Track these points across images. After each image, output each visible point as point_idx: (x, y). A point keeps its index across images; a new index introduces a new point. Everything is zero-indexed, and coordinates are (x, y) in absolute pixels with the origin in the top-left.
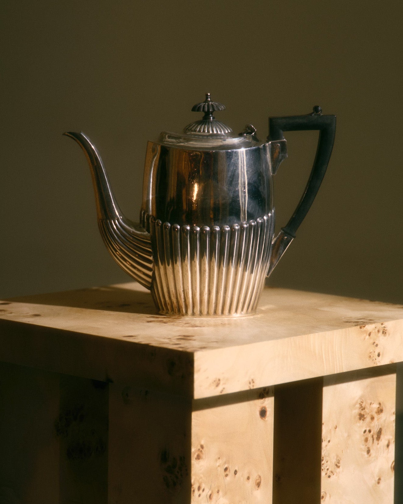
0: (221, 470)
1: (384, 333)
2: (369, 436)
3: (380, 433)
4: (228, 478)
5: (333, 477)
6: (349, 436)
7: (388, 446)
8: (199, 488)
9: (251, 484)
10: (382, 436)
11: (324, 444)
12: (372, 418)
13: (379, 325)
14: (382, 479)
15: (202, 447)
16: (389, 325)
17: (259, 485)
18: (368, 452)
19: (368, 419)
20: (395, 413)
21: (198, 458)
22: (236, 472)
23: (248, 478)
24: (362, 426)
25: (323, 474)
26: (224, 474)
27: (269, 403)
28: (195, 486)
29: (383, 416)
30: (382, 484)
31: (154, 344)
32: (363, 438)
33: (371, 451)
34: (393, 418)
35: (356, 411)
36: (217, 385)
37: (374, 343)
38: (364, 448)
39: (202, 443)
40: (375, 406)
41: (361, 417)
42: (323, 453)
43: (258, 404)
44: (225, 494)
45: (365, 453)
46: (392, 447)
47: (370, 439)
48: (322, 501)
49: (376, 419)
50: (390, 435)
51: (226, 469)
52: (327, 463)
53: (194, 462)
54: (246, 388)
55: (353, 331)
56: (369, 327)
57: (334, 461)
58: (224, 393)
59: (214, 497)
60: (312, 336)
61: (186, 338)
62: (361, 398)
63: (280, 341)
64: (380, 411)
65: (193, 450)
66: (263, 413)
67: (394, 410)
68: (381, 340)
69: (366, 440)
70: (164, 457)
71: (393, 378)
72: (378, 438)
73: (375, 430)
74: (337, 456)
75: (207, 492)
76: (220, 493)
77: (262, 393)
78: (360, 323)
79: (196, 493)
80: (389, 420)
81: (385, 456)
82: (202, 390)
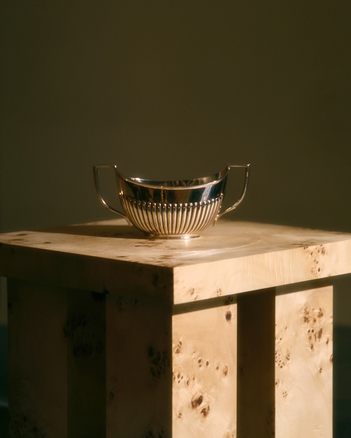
0: (196, 362)
1: (323, 252)
2: (313, 335)
3: (321, 332)
4: (201, 368)
5: (285, 368)
6: (297, 335)
7: (327, 343)
8: (179, 376)
9: (220, 373)
10: (322, 335)
11: (277, 341)
12: (315, 321)
13: (319, 247)
14: (323, 369)
15: (181, 343)
16: (327, 246)
17: (226, 373)
18: (312, 347)
19: (311, 321)
20: (332, 317)
21: (178, 352)
22: (207, 363)
23: (218, 368)
24: (306, 327)
25: (276, 365)
26: (198, 365)
27: (233, 308)
28: (175, 375)
29: (323, 319)
30: (323, 373)
31: (141, 262)
32: (308, 337)
33: (314, 347)
34: (331, 320)
35: (302, 315)
36: (192, 294)
37: (315, 260)
38: (308, 344)
39: (181, 340)
40: (317, 311)
41: (306, 320)
42: (277, 348)
43: (224, 310)
44: (199, 381)
45: (310, 349)
46: (331, 344)
47: (313, 337)
48: (276, 386)
49: (317, 321)
50: (328, 334)
51: (200, 361)
52: (280, 357)
53: (174, 355)
54: (215, 296)
55: (299, 251)
56: (311, 248)
57: (285, 354)
58: (198, 299)
59: (191, 383)
60: (266, 254)
61: (166, 257)
62: (305, 305)
63: (241, 259)
64: (321, 315)
65: (174, 345)
66: (228, 317)
67: (331, 314)
68: (321, 258)
69: (310, 338)
70: (151, 352)
71: (330, 289)
72: (320, 336)
73: (317, 330)
74: (288, 351)
75: (185, 379)
76: (196, 379)
77: (227, 301)
78: (304, 245)
79: (177, 380)
80: (328, 322)
81: (325, 351)
82: (180, 297)
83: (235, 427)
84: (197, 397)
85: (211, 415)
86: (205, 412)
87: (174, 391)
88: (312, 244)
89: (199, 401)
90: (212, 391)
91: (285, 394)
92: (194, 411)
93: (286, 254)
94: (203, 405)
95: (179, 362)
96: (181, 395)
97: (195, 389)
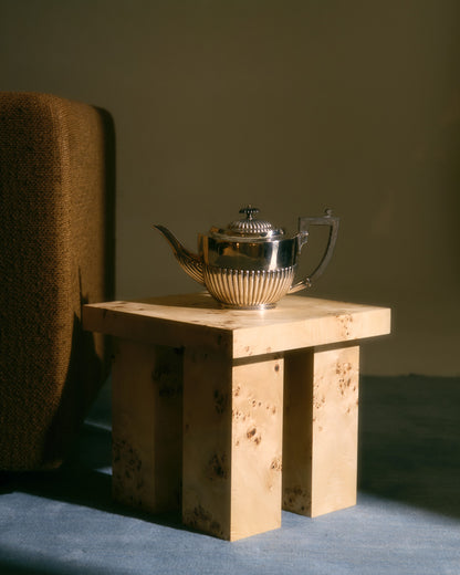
0: (251, 403)
1: (351, 320)
2: (343, 383)
3: (349, 381)
4: (255, 408)
5: (321, 408)
6: (330, 383)
7: (354, 389)
8: (237, 413)
9: (270, 411)
10: (351, 384)
11: (314, 388)
12: (345, 373)
13: (347, 316)
14: (350, 409)
15: (239, 388)
16: (354, 316)
17: (274, 412)
18: (342, 393)
19: (342, 373)
21: (237, 395)
22: (260, 404)
23: (268, 408)
24: (338, 378)
25: (314, 406)
26: (252, 405)
27: (281, 362)
28: (235, 412)
29: (351, 371)
30: (351, 413)
32: (339, 385)
33: (344, 393)
34: (357, 373)
35: (335, 369)
36: (247, 350)
37: (345, 326)
38: (339, 390)
39: (239, 386)
40: (346, 365)
41: (338, 372)
42: (314, 393)
43: (273, 363)
44: (253, 417)
45: (340, 394)
46: (357, 390)
47: (343, 385)
48: (313, 422)
49: (347, 373)
50: (355, 383)
51: (254, 402)
52: (317, 400)
53: (234, 397)
54: (265, 352)
55: (332, 319)
56: (342, 317)
57: (321, 398)
58: (252, 355)
59: (247, 419)
60: (307, 321)
61: (229, 322)
62: (338, 360)
64: (350, 368)
65: (233, 390)
66: (277, 368)
67: (358, 368)
68: (349, 325)
69: (341, 386)
70: (216, 395)
71: (357, 348)
72: (348, 385)
73: (346, 380)
74: (323, 395)
75: (242, 416)
76: (250, 417)
77: (276, 356)
78: (336, 315)
79: (235, 416)
80: (355, 374)
81: (353, 396)
82: (238, 352)
83: (281, 453)
84: (251, 430)
85: (262, 443)
86: (257, 441)
87: (233, 424)
88: (343, 313)
89: (253, 433)
90: (264, 425)
91: (321, 428)
92: (249, 440)
93: (321, 322)
94: (256, 435)
95: (237, 402)
96: (239, 428)
97: (250, 424)
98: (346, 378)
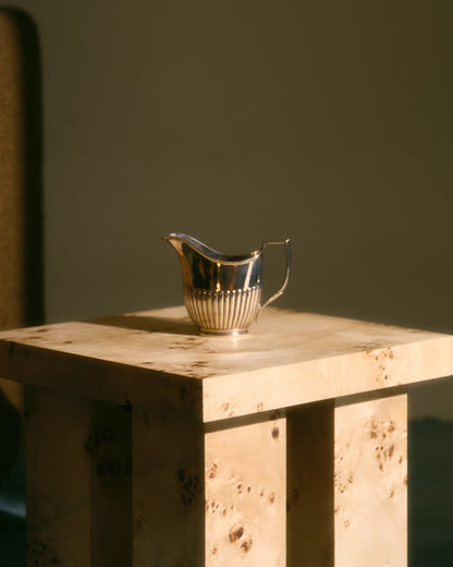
0: (235, 487)
1: (391, 357)
2: (382, 452)
3: (392, 449)
4: (242, 495)
5: (346, 492)
6: (361, 453)
7: (400, 461)
8: (213, 505)
9: (264, 500)
10: (394, 453)
11: (336, 461)
12: (384, 436)
13: (385, 350)
14: (395, 493)
15: (215, 466)
16: (396, 349)
17: (272, 500)
18: (381, 467)
19: (380, 437)
20: (407, 431)
21: (212, 476)
22: (249, 489)
23: (262, 494)
24: (374, 444)
25: (336, 489)
26: (237, 491)
27: (281, 424)
28: (209, 503)
29: (395, 433)
30: (395, 498)
32: (376, 455)
33: (384, 467)
34: (405, 435)
35: (368, 430)
36: (226, 409)
37: (382, 365)
38: (376, 464)
39: (216, 462)
40: (387, 424)
41: (373, 435)
42: (335, 469)
43: (270, 425)
44: (239, 510)
45: (378, 469)
46: (405, 462)
47: (382, 456)
48: (336, 515)
49: (387, 437)
50: (402, 451)
51: (239, 487)
52: (340, 479)
53: (207, 480)
54: (254, 411)
55: (360, 356)
56: (376, 352)
57: (347, 477)
58: (233, 416)
59: (228, 513)
60: (319, 361)
62: (373, 417)
64: (392, 429)
65: (206, 469)
66: (275, 433)
67: (405, 428)
68: (388, 363)
69: (379, 456)
70: (181, 475)
71: (404, 398)
72: (390, 455)
73: (387, 448)
74: (350, 472)
75: (221, 508)
76: (235, 509)
77: (274, 415)
78: (367, 348)
79: (211, 509)
80: (401, 437)
81: (398, 472)
82: (210, 413)
84: (236, 529)
85: (253, 550)
86: (246, 547)
87: (207, 522)
88: (378, 346)
89: (239, 533)
90: (256, 521)
91: (347, 524)
92: (232, 546)
93: (344, 361)
94: (244, 538)
95: (212, 487)
96: (216, 528)
97: (234, 520)
98: (387, 444)
